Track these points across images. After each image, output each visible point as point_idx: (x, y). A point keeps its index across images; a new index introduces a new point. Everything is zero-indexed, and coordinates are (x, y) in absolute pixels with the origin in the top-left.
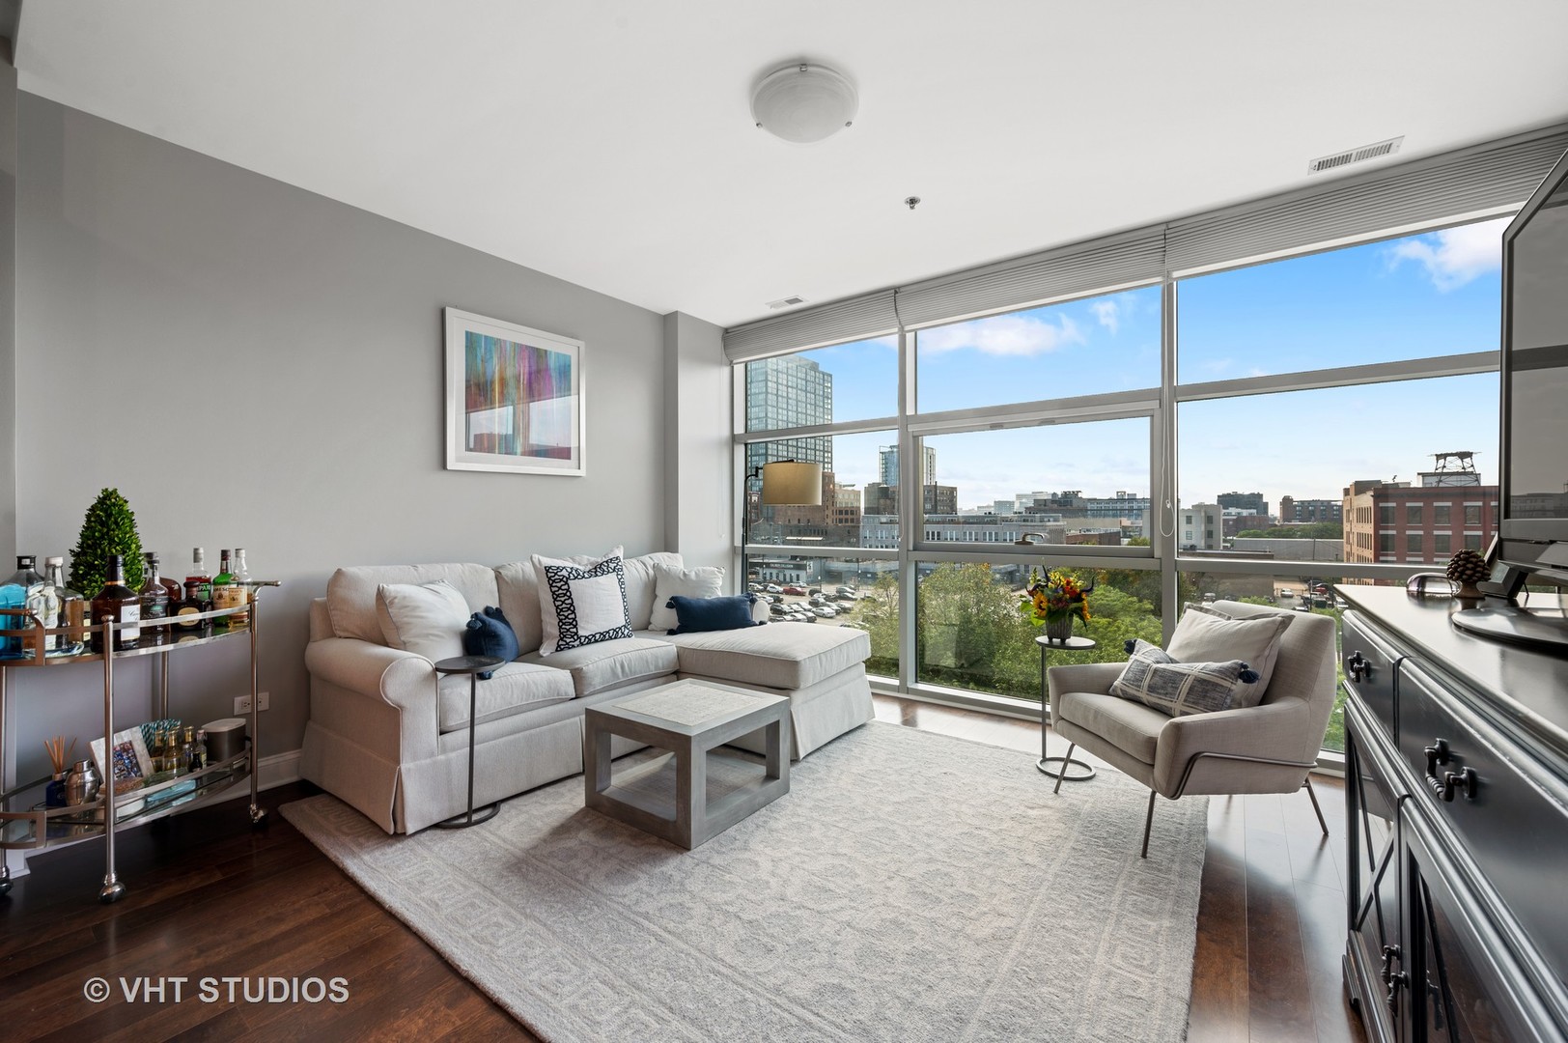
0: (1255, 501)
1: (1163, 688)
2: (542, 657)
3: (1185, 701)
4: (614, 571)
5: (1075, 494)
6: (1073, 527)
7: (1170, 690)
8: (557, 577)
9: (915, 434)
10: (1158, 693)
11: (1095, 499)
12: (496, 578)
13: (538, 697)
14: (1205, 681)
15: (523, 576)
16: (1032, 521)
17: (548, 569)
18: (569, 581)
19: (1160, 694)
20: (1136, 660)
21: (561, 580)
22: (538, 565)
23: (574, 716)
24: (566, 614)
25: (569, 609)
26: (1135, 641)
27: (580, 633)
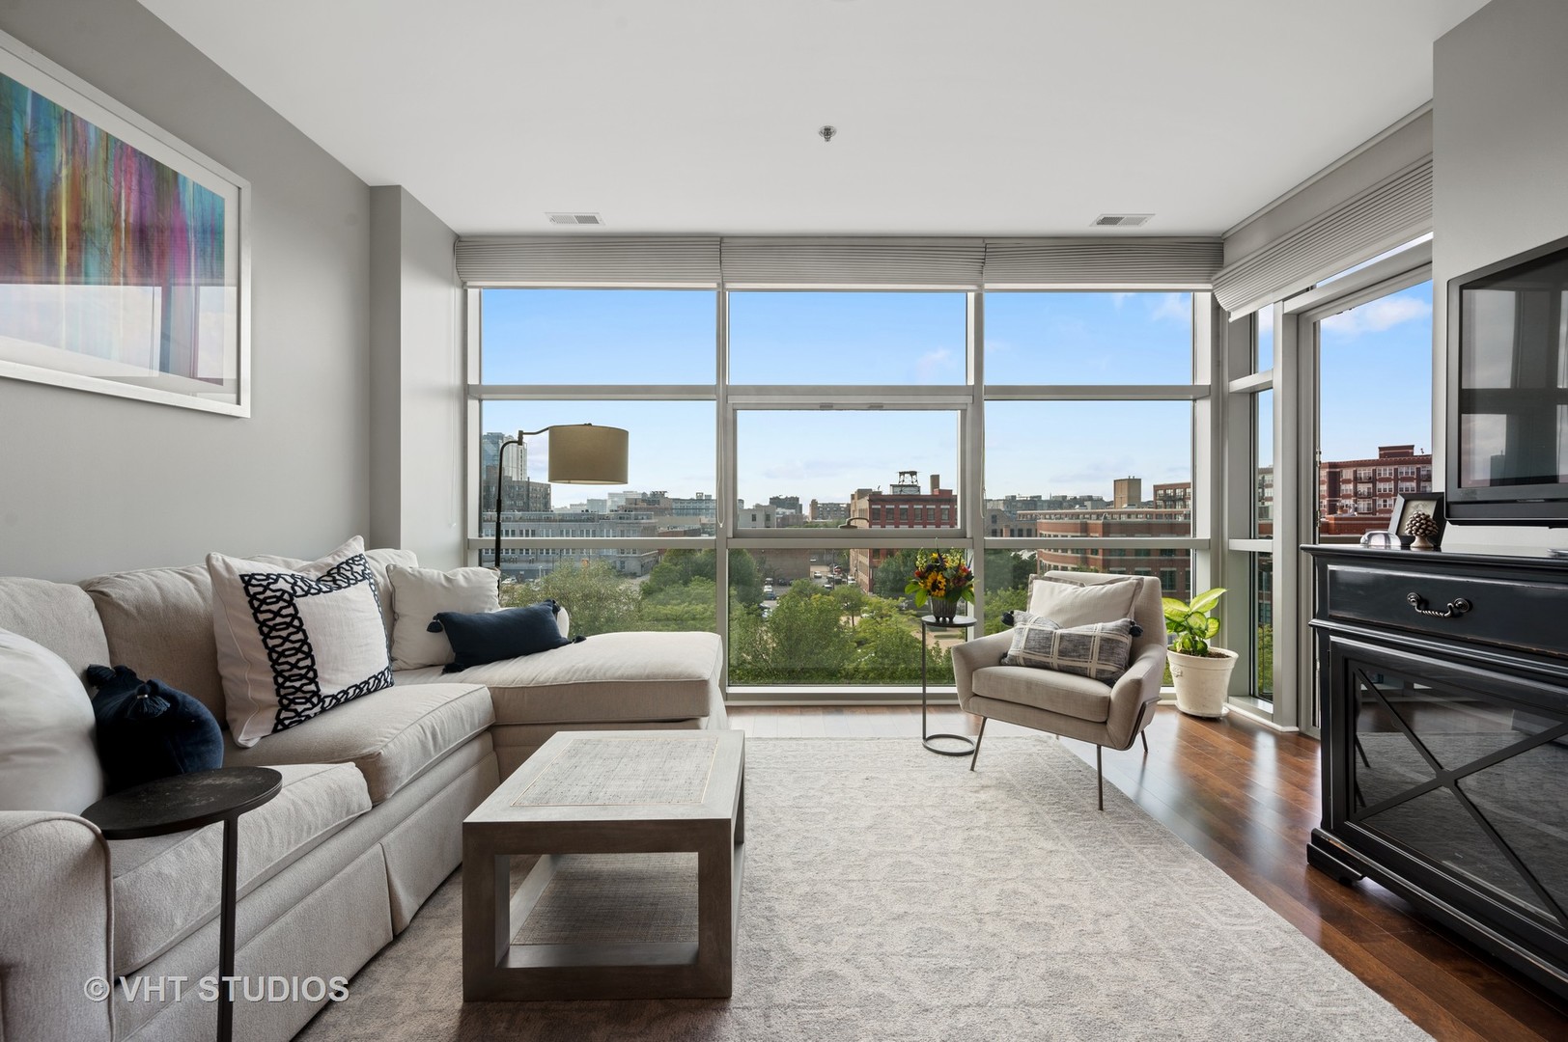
0: (793, 503)
1: (1074, 651)
2: (245, 748)
3: (1099, 659)
4: (364, 578)
5: (662, 494)
6: (663, 523)
7: (1082, 652)
8: (269, 593)
9: (735, 407)
10: (1071, 656)
11: (679, 499)
12: (97, 607)
13: (317, 828)
14: (1109, 639)
15: (164, 598)
16: (627, 519)
17: (247, 580)
18: (296, 600)
19: (1073, 657)
20: (1030, 630)
21: (279, 599)
22: (224, 573)
23: (373, 844)
24: (293, 660)
25: (298, 650)
26: (1012, 612)
27: (325, 690)
